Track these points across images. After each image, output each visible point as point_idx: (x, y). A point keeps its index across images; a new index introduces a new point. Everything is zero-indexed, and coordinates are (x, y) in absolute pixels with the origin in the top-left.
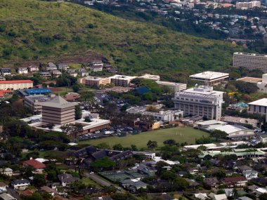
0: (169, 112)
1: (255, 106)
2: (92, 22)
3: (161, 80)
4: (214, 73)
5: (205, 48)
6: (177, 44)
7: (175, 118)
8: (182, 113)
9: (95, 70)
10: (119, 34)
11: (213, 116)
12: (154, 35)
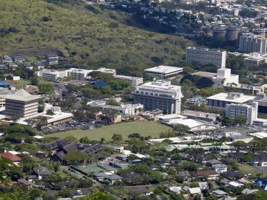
0: (129, 106)
1: (213, 100)
2: (47, 15)
3: (117, 74)
4: (168, 67)
5: (157, 42)
6: (129, 38)
7: (136, 112)
8: (142, 106)
9: (51, 63)
10: (73, 28)
11: (172, 111)
12: (107, 29)
